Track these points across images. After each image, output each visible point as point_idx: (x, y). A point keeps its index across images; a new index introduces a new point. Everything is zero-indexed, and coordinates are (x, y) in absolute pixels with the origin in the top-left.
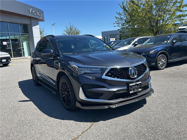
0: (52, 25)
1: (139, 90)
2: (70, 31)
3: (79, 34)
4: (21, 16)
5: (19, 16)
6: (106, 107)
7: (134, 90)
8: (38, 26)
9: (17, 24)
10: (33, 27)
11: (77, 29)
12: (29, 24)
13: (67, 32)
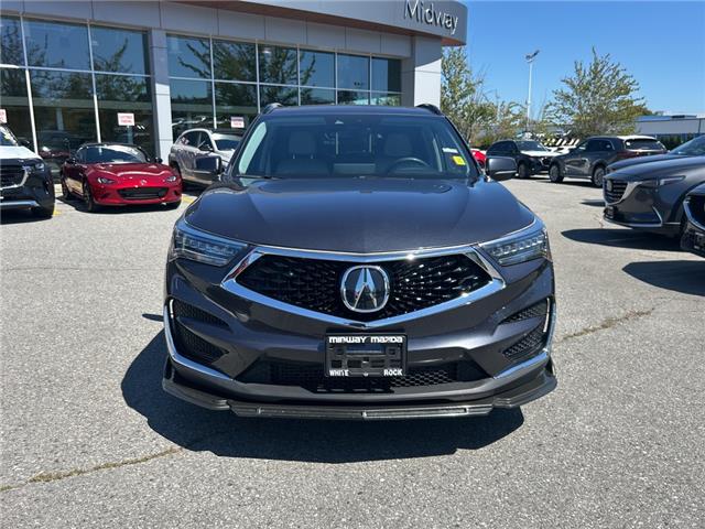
0: (528, 57)
1: (386, 373)
2: (589, 83)
3: (627, 93)
4: (381, 31)
5: (373, 30)
6: (223, 405)
7: (353, 364)
8: (437, 65)
9: (366, 60)
10: (416, 69)
11: (621, 75)
12: (406, 59)
13: (574, 87)
